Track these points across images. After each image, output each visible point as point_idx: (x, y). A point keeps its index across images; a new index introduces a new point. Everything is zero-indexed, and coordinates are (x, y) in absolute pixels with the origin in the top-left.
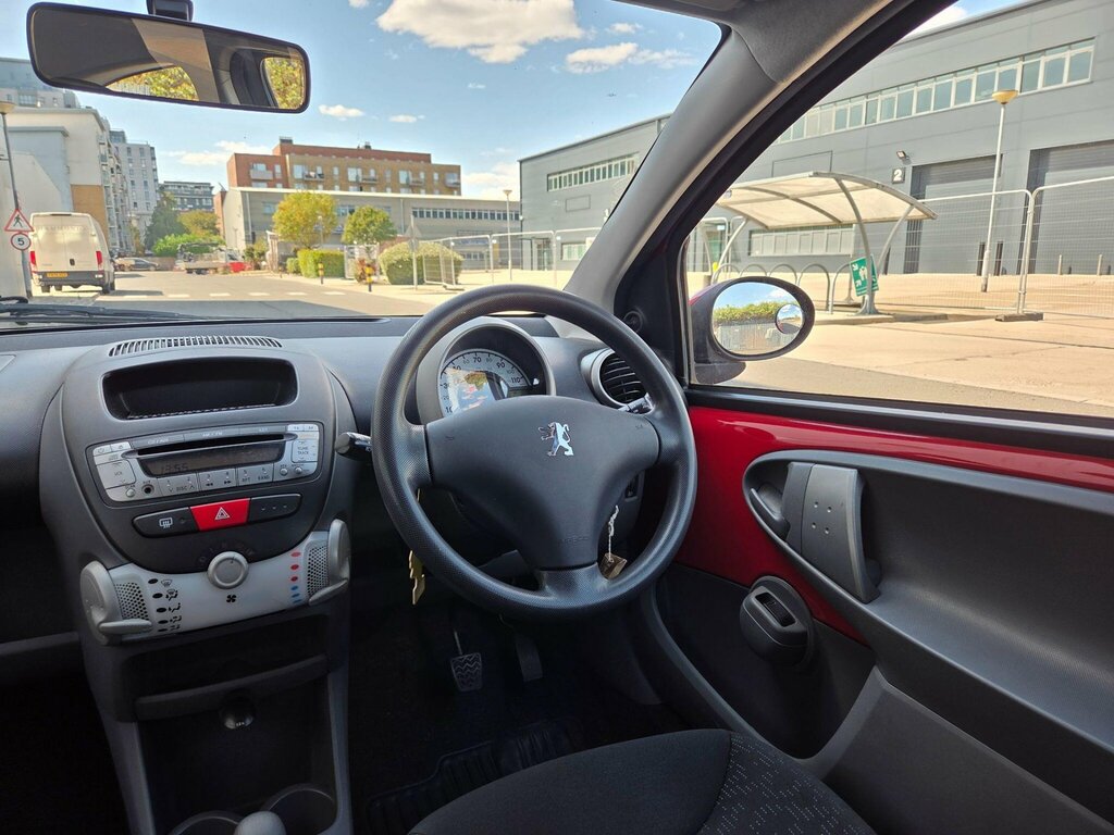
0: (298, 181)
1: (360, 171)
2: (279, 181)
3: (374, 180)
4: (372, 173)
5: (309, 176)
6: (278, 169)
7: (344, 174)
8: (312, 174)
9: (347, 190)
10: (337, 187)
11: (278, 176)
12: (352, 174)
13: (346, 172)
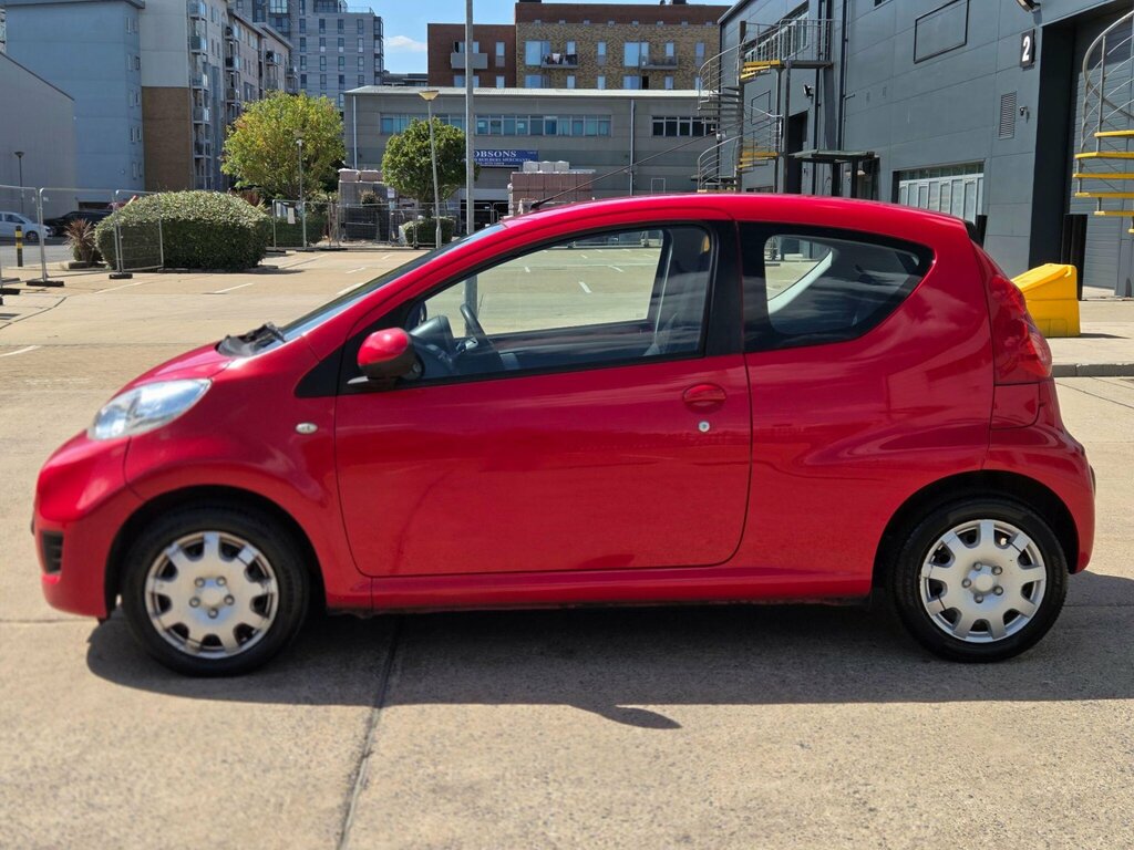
0: (532, 70)
1: (645, 46)
2: (501, 72)
3: (671, 62)
4: (670, 50)
5: (550, 61)
6: (500, 49)
7: (616, 54)
8: (556, 56)
9: (621, 87)
10: (601, 80)
11: (500, 63)
12: (634, 54)
13: (621, 50)
